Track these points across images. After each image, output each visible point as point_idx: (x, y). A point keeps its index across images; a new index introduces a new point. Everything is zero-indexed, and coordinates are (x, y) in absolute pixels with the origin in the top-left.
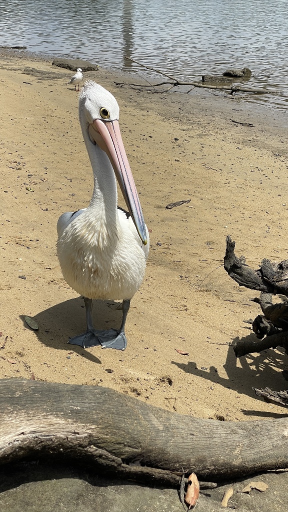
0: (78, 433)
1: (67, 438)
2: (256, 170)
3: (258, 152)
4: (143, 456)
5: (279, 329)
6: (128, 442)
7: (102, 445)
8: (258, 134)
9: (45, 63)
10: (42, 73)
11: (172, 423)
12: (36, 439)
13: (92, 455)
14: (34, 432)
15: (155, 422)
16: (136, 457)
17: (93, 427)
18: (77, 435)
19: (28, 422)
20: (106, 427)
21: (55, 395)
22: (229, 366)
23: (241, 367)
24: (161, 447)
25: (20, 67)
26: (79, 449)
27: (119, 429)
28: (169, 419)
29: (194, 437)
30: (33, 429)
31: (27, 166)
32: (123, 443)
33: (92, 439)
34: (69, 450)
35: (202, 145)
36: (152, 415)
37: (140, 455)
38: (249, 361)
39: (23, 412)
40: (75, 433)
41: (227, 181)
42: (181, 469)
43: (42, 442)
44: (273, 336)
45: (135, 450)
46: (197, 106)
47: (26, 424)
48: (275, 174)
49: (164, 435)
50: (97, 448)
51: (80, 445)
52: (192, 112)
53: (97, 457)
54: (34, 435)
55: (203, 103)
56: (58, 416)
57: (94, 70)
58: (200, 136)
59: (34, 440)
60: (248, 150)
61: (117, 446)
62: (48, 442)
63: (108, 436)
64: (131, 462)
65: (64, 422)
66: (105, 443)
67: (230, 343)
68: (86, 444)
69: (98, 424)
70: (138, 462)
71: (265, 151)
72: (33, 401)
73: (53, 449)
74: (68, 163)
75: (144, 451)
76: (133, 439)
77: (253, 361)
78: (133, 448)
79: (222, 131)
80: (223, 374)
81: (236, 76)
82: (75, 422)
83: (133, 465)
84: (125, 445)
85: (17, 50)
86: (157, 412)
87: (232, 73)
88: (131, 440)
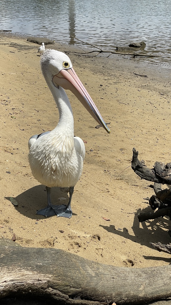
0: (41, 280)
1: (34, 284)
2: (149, 104)
3: (151, 92)
4: (82, 293)
5: (166, 205)
6: (73, 285)
7: (56, 287)
8: (150, 82)
9: (23, 40)
10: (21, 46)
11: (100, 271)
12: (14, 285)
13: (50, 294)
14: (12, 280)
15: (90, 271)
16: (78, 294)
17: (50, 276)
18: (40, 282)
19: (8, 274)
20: (59, 276)
21: (26, 255)
22: (135, 227)
23: (142, 228)
24: (94, 287)
25: (7, 42)
26: (41, 291)
27: (67, 277)
28: (98, 269)
29: (115, 279)
30: (11, 279)
31: (12, 103)
32: (69, 286)
33: (49, 284)
34: (35, 291)
35: (117, 89)
36: (88, 266)
37: (80, 292)
38: (147, 224)
39: (5, 268)
40: (39, 280)
41: (133, 111)
42: (106, 300)
43: (17, 287)
44: (162, 209)
45: (77, 289)
46: (114, 65)
47: (7, 275)
48: (161, 106)
49: (95, 279)
50: (53, 289)
51: (42, 288)
52: (110, 69)
53: (53, 295)
54: (13, 282)
55: (117, 63)
56: (28, 270)
57: (52, 44)
58: (115, 83)
59: (13, 286)
60: (145, 91)
61: (66, 287)
62: (21, 287)
63: (60, 282)
64: (74, 297)
65: (31, 273)
66: (58, 285)
67: (135, 213)
68: (45, 287)
69: (53, 274)
70: (79, 297)
71: (154, 92)
72: (12, 260)
73: (25, 291)
74: (36, 101)
75: (83, 290)
76: (75, 282)
77: (149, 224)
78: (76, 288)
79: (129, 80)
80: (131, 233)
81: (136, 47)
82: (39, 273)
83: (76, 298)
84: (71, 287)
85: (6, 32)
86: (91, 264)
87: (134, 44)
88: (74, 284)
